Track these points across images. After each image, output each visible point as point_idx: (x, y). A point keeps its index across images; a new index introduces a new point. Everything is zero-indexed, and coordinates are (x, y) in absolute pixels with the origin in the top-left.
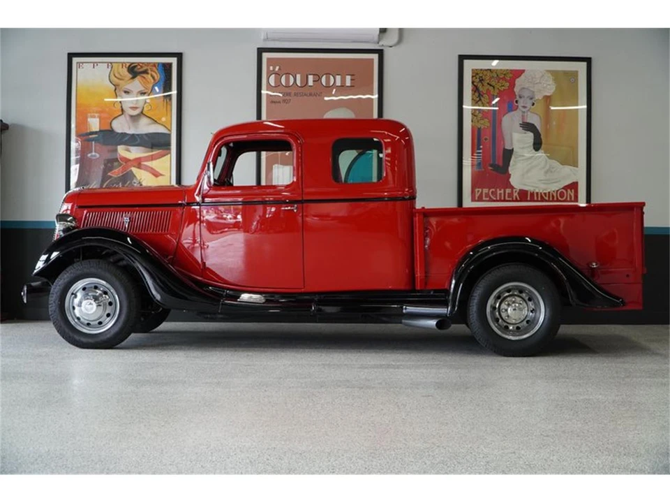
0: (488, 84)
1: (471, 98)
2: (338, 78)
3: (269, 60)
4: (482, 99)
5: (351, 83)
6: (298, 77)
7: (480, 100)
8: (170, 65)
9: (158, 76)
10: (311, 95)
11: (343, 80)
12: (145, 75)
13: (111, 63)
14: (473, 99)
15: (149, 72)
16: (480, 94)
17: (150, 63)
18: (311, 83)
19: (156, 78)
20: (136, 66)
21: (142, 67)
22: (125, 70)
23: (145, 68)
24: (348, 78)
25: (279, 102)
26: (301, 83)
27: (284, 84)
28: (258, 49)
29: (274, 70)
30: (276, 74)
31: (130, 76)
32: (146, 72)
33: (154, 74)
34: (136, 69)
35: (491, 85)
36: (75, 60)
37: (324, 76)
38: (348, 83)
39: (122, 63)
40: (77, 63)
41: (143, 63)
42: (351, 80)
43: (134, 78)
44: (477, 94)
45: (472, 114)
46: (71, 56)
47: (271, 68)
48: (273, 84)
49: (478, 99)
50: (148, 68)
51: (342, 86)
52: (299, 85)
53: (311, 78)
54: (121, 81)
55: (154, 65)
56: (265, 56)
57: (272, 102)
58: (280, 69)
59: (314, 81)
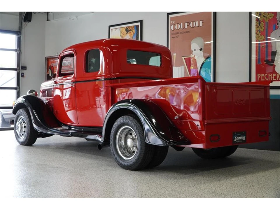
0: (263, 16)
1: (255, 25)
2: (197, 22)
3: (171, 18)
4: (261, 24)
5: (202, 25)
6: (182, 24)
7: (260, 25)
8: (138, 26)
9: (134, 31)
10: (186, 32)
11: (199, 24)
12: (130, 32)
13: (121, 28)
14: (256, 25)
15: (132, 30)
16: (259, 22)
17: (132, 26)
18: (186, 27)
19: (134, 32)
20: (128, 28)
21: (130, 28)
22: (125, 30)
23: (130, 29)
24: (201, 22)
25: (175, 37)
26: (183, 28)
27: (176, 29)
28: (167, 14)
29: (173, 23)
30: (173, 24)
31: (126, 32)
32: (131, 30)
33: (133, 31)
34: (128, 29)
35: (265, 17)
36: (111, 28)
37: (191, 23)
38: (201, 25)
39: (124, 27)
40: (112, 29)
41: (130, 26)
42: (202, 23)
43: (127, 33)
44: (258, 22)
45: (256, 33)
46: (110, 27)
47: (172, 22)
48: (172, 30)
49: (258, 25)
50: (132, 28)
51: (198, 26)
52: (182, 28)
53: (186, 24)
54: (124, 35)
55: (133, 27)
56: (170, 16)
57: (173, 38)
58: (175, 22)
59: (187, 26)
